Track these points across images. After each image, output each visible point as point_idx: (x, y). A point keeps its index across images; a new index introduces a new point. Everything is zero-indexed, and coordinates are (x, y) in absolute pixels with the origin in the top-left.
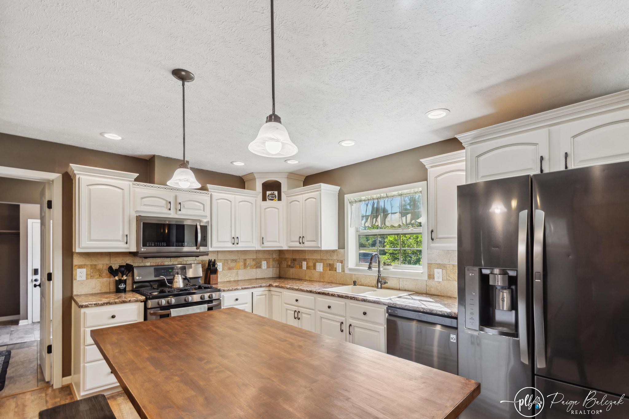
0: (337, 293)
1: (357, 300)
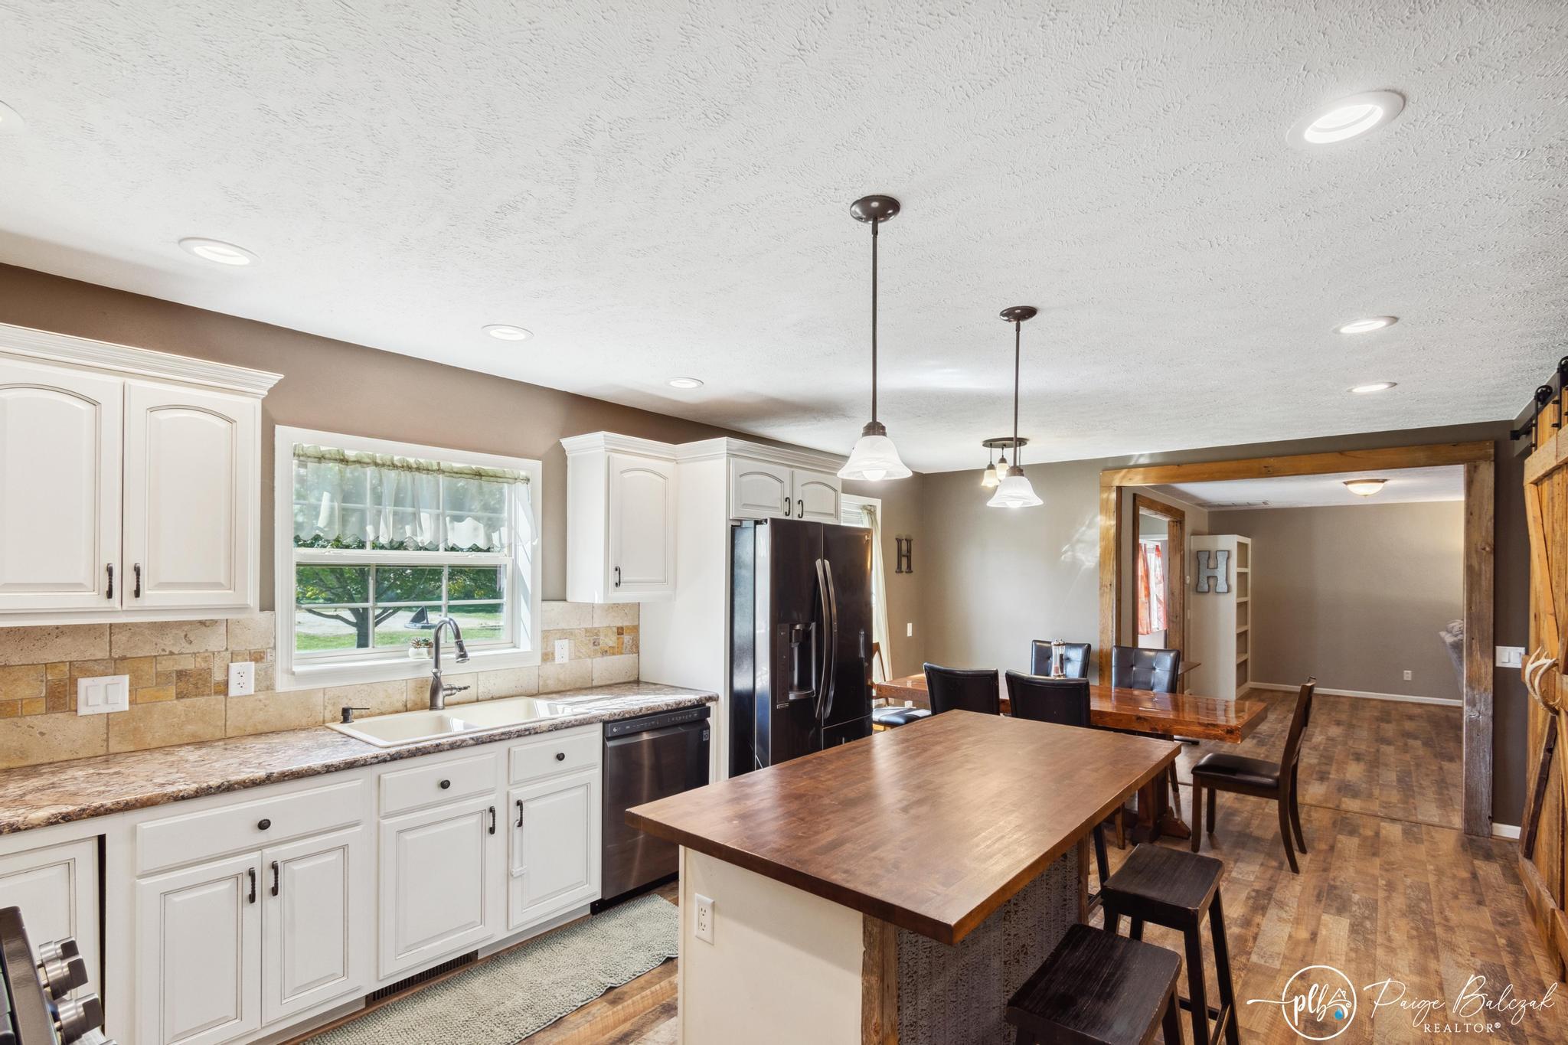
0: (472, 736)
1: (537, 733)
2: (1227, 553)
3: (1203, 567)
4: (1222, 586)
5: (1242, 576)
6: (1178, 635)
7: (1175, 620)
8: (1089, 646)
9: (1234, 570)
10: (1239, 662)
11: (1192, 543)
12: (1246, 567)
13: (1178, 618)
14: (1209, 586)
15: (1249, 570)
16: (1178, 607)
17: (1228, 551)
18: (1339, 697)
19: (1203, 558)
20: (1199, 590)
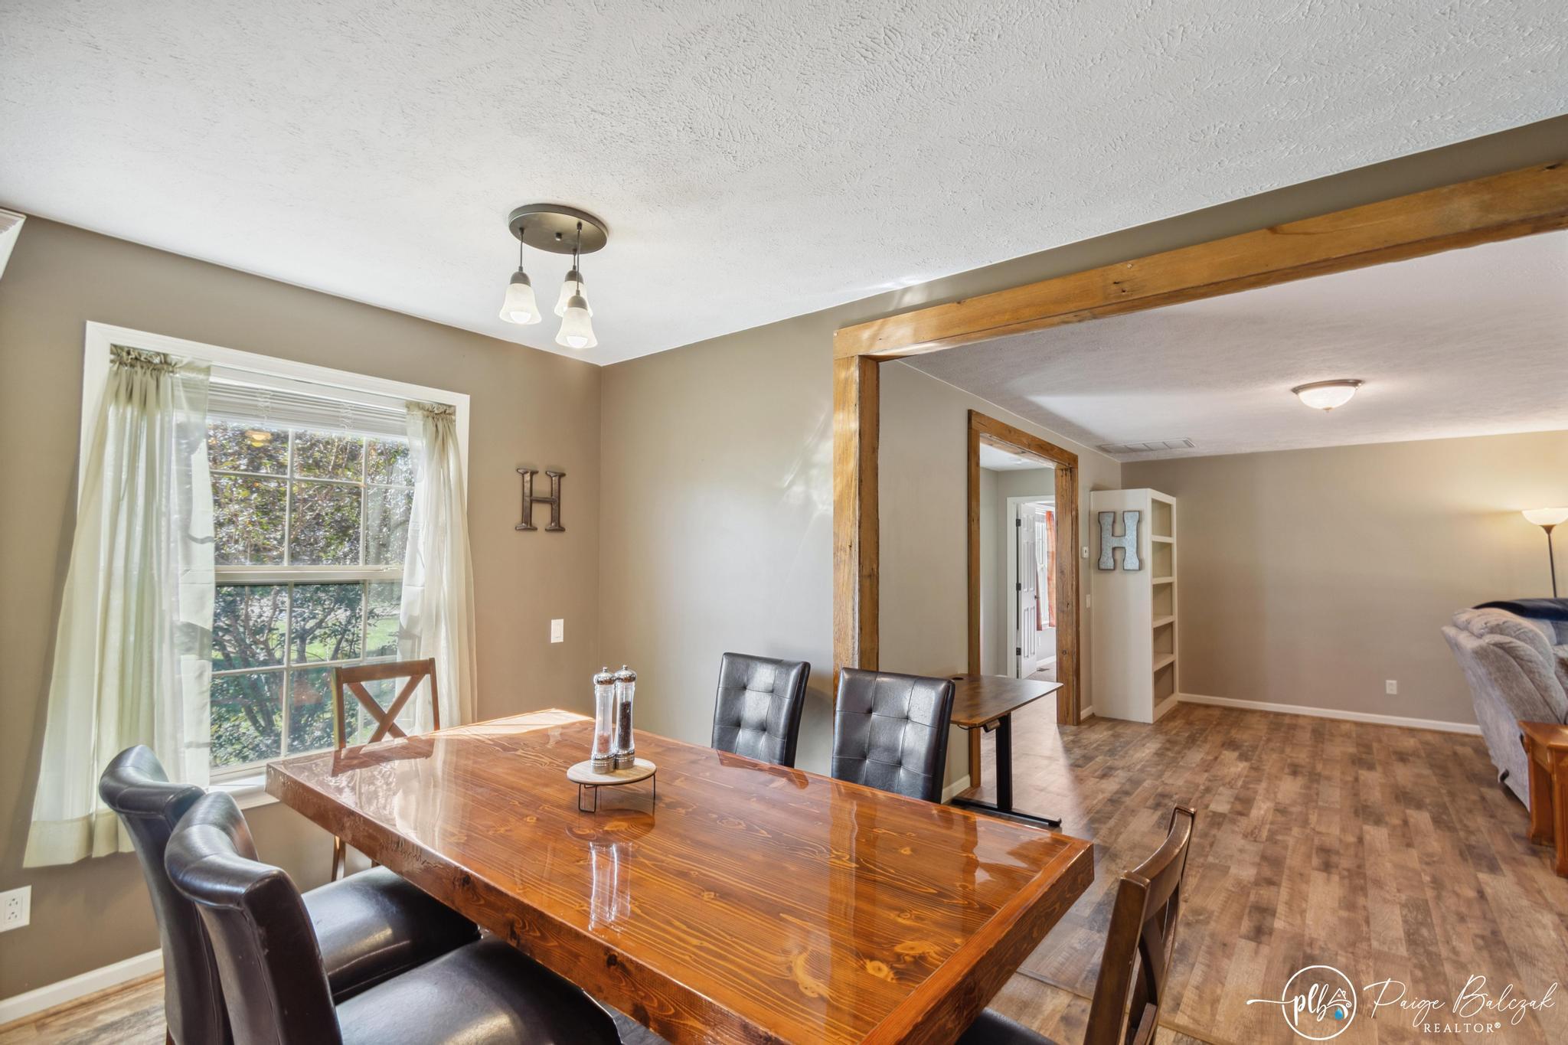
2: (1137, 514)
3: (1107, 535)
4: (1131, 562)
5: (1161, 549)
6: (1069, 631)
7: (1065, 609)
8: (806, 666)
9: (1149, 537)
10: (1155, 670)
11: (1088, 502)
12: (1170, 535)
13: (1070, 606)
14: (1115, 561)
15: (1173, 540)
16: (1070, 590)
17: (1140, 512)
18: (1297, 716)
19: (1107, 521)
20: (1102, 567)
